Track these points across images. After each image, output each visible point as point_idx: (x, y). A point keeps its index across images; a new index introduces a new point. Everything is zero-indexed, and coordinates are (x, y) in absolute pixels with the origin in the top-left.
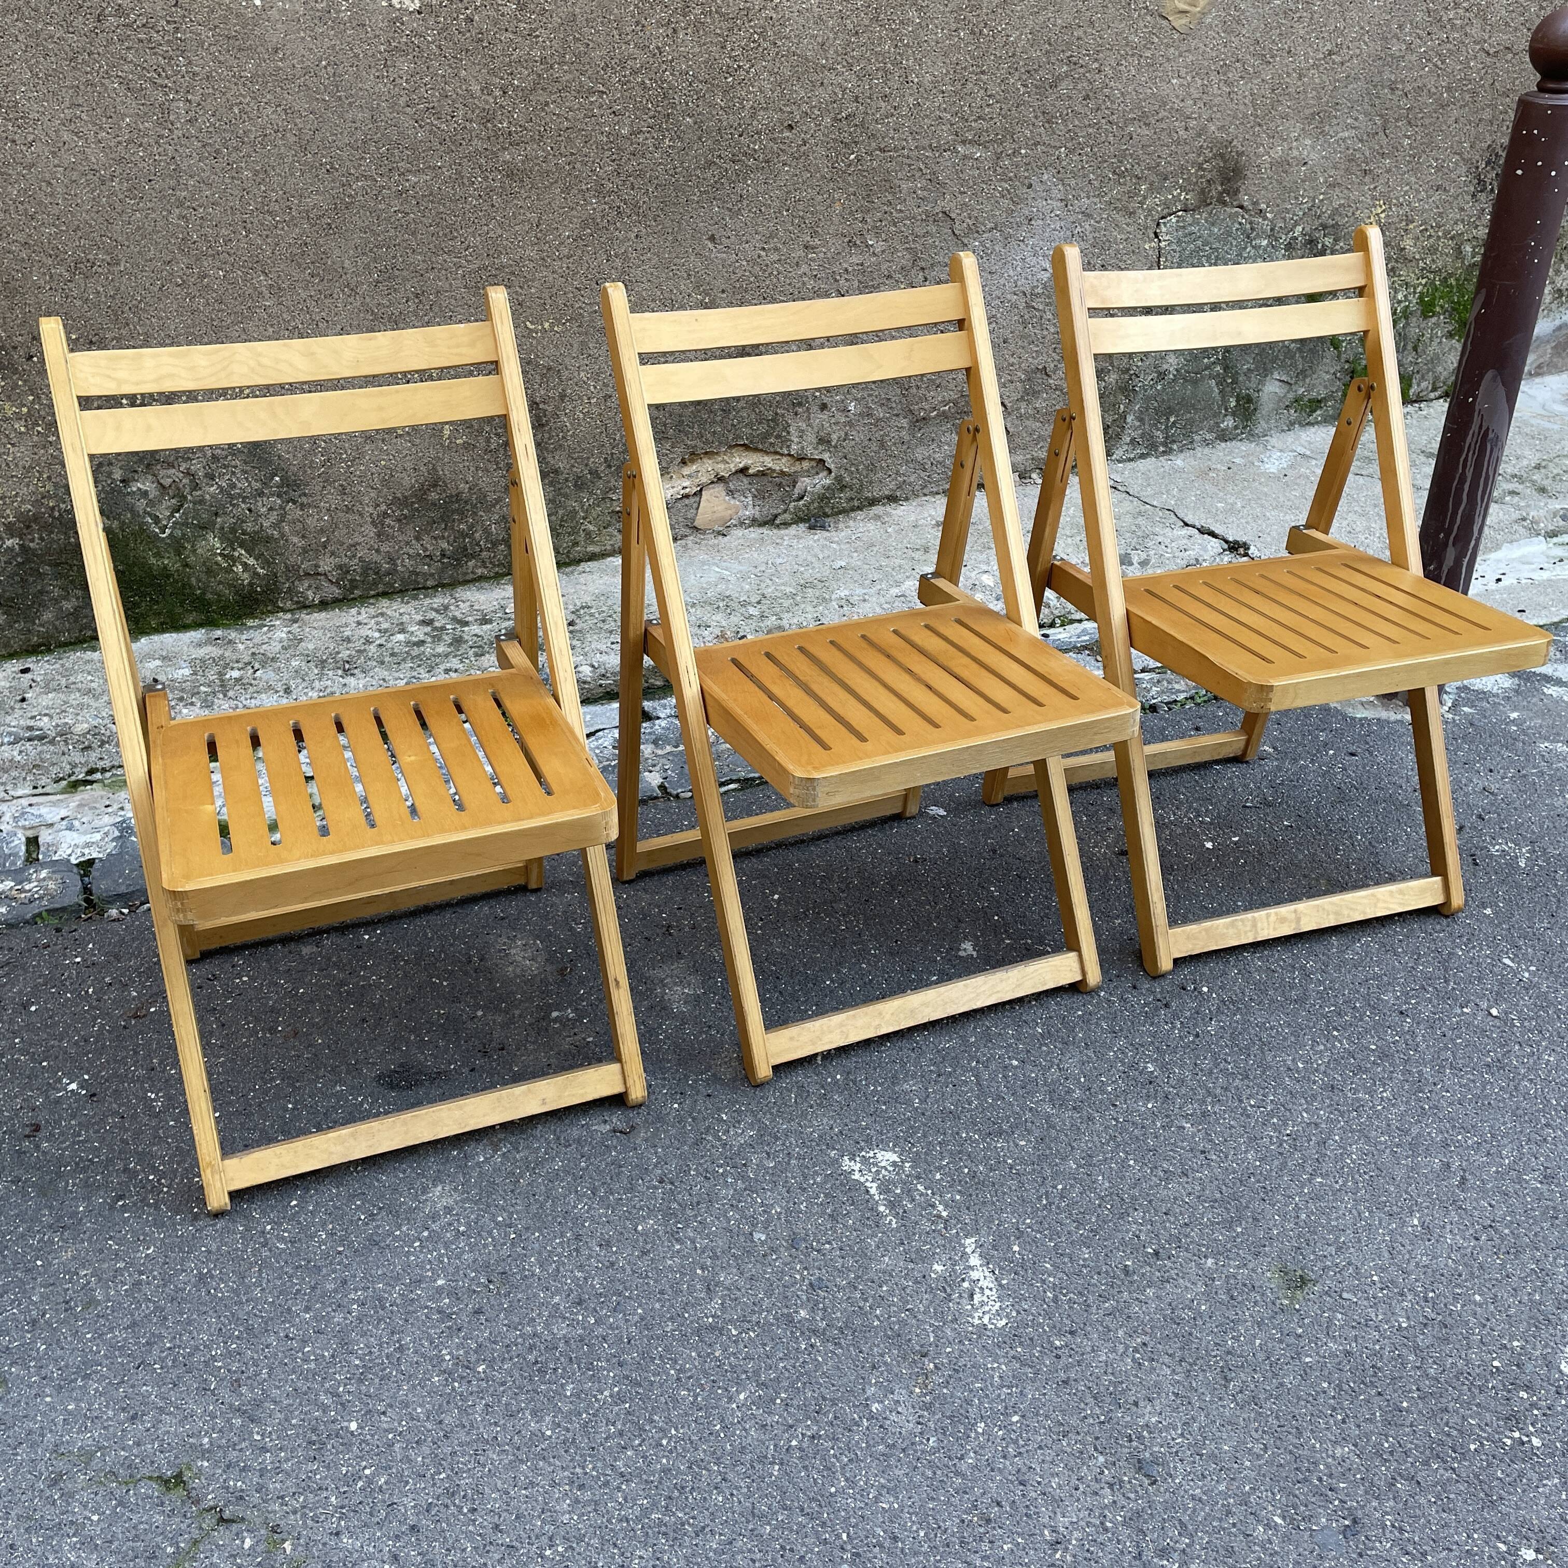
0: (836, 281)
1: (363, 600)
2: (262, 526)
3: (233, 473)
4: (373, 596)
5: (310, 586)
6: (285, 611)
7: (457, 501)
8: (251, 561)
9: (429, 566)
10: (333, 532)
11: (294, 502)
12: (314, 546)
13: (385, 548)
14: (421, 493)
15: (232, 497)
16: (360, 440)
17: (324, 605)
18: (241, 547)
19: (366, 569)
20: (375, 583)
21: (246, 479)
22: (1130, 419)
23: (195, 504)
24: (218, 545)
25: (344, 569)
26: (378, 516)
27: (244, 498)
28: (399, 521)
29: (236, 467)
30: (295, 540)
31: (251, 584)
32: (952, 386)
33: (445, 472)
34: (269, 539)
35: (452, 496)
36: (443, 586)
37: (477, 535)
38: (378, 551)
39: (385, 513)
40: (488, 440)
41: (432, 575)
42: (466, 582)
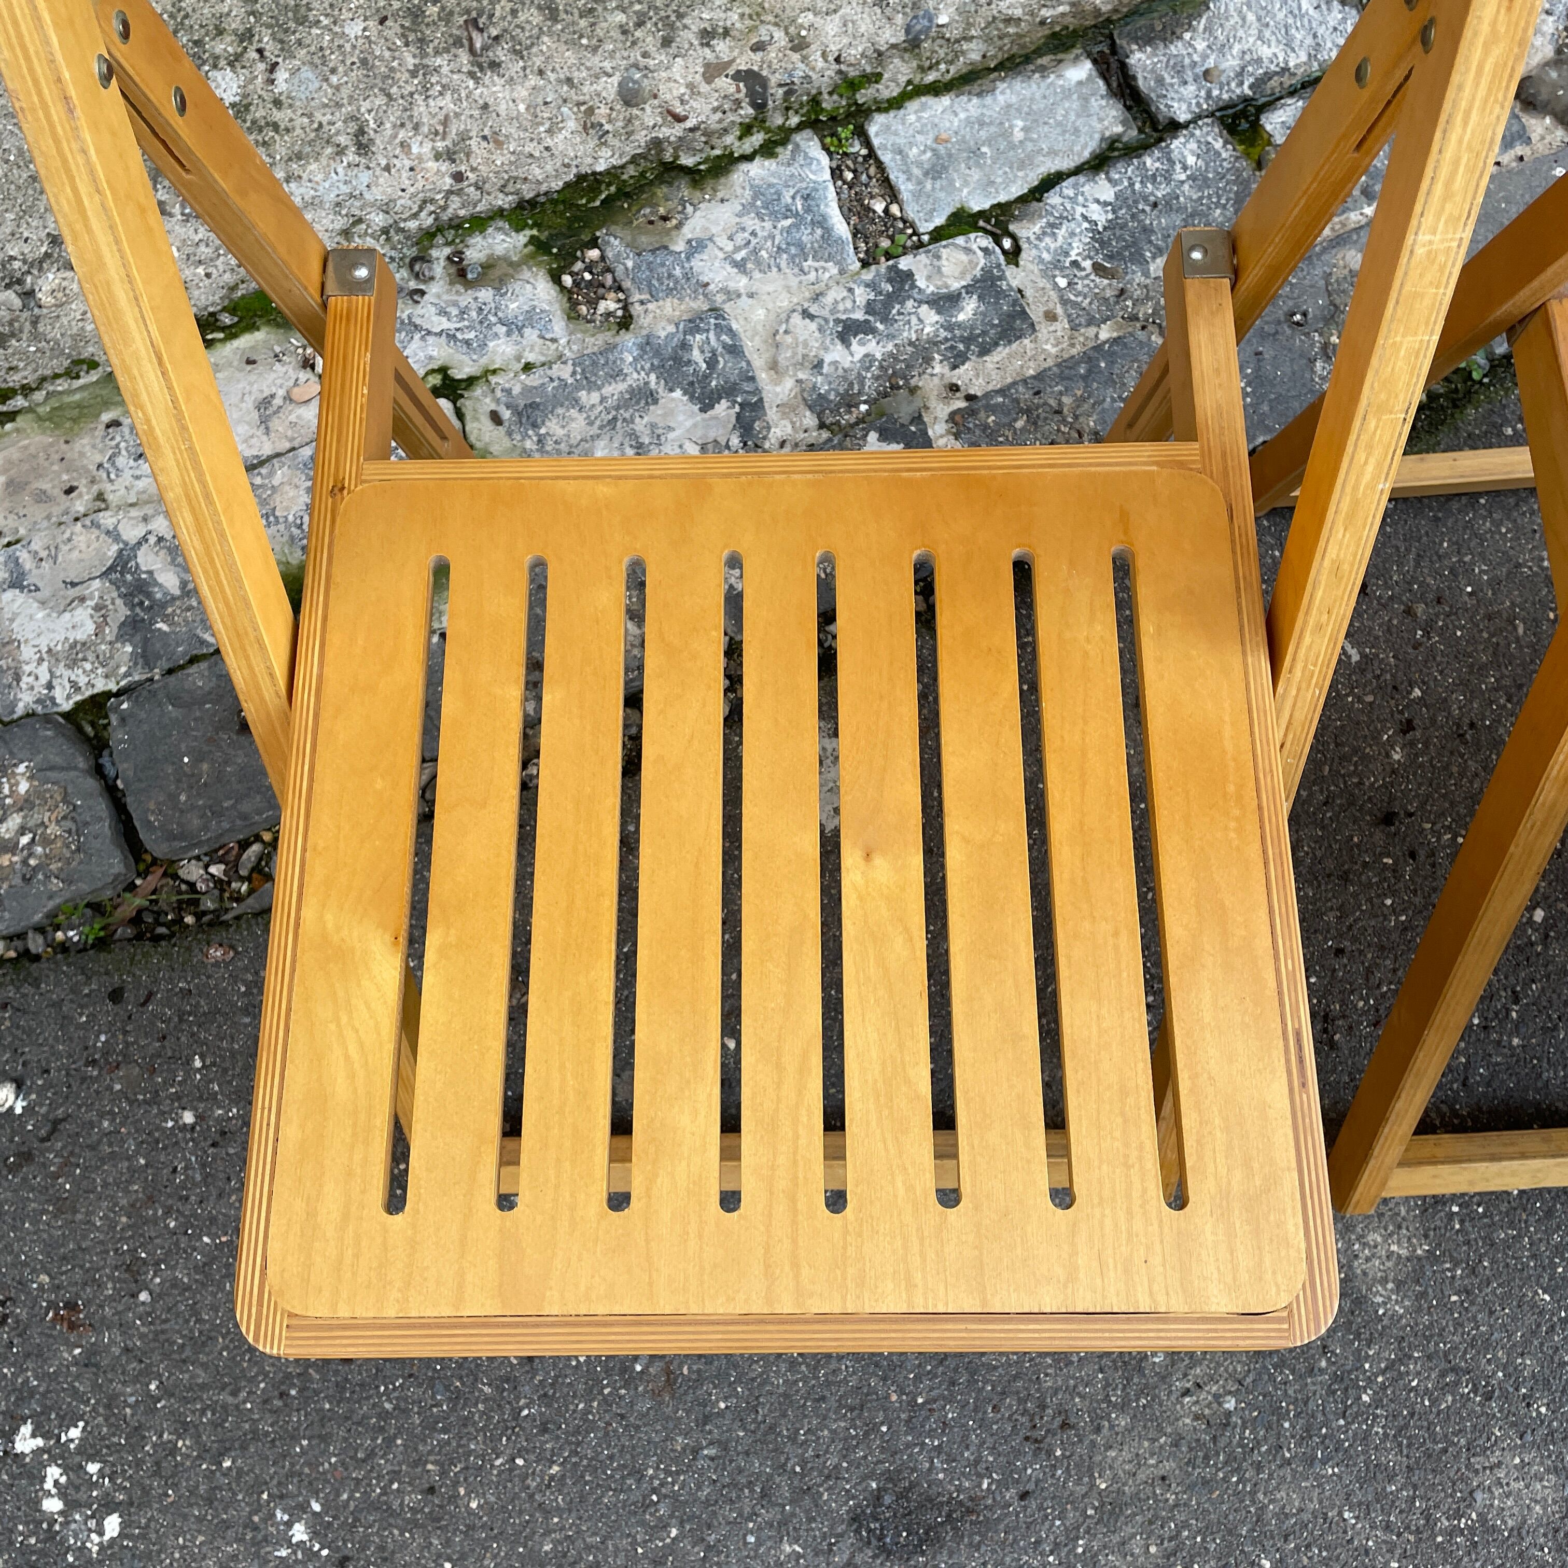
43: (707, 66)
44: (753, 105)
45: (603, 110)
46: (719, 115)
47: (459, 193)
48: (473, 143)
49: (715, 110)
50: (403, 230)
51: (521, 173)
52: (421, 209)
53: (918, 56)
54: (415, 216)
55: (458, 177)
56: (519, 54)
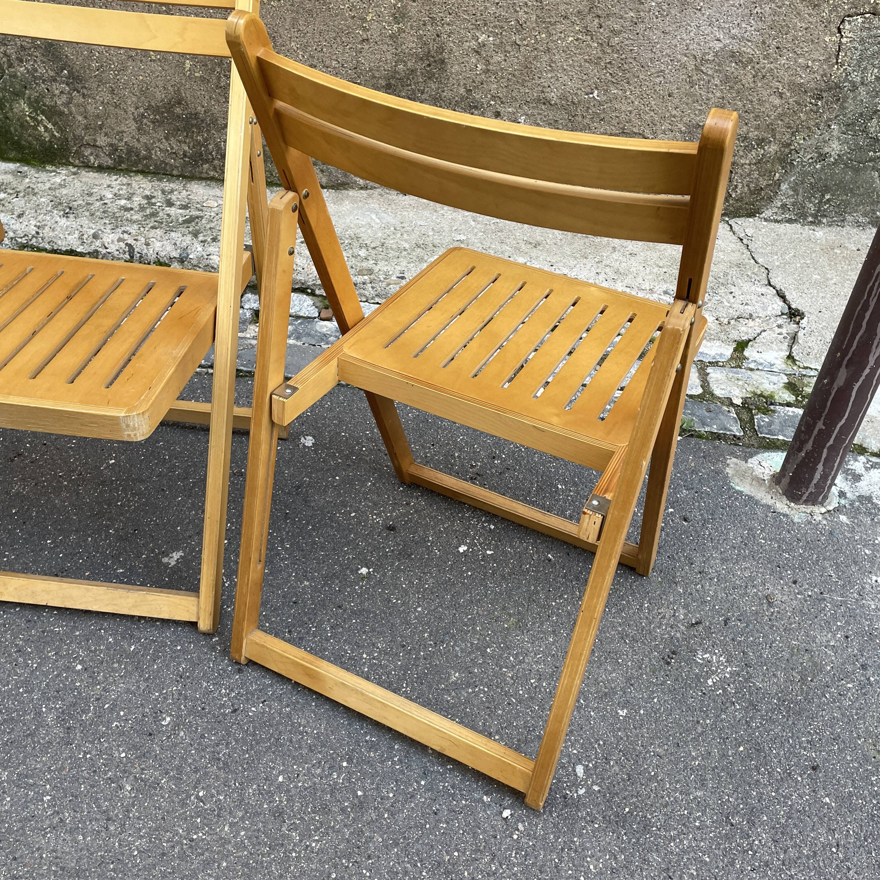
0: (516, 11)
1: (127, 172)
2: (56, 103)
3: (35, 61)
4: (134, 172)
5: (92, 154)
6: (75, 166)
7: (196, 119)
8: (50, 126)
9: (175, 160)
10: (107, 119)
11: (78, 92)
12: (93, 126)
13: (143, 139)
14: (169, 107)
15: (35, 78)
16: (124, 57)
17: (101, 169)
18: (43, 115)
19: (130, 151)
20: (136, 163)
21: (44, 67)
22: (784, 187)
23: (10, 76)
24: (27, 109)
25: (114, 148)
26: (138, 116)
27: (44, 81)
28: (153, 122)
29: (37, 57)
30: (80, 118)
31: (50, 141)
32: (614, 122)
33: (186, 94)
34: (62, 113)
35: (191, 114)
36: (184, 177)
37: (211, 147)
38: (138, 140)
39: (143, 115)
40: (219, 78)
41: (177, 167)
42: (201, 179)
43: (119, 238)
44: (130, 255)
45: (86, 236)
46: (118, 253)
47: (36, 238)
48: (46, 227)
49: (117, 250)
50: (16, 240)
51: (55, 241)
52: (24, 237)
53: (183, 265)
54: (21, 238)
55: (38, 233)
56: (75, 218)
